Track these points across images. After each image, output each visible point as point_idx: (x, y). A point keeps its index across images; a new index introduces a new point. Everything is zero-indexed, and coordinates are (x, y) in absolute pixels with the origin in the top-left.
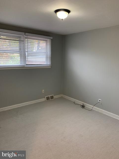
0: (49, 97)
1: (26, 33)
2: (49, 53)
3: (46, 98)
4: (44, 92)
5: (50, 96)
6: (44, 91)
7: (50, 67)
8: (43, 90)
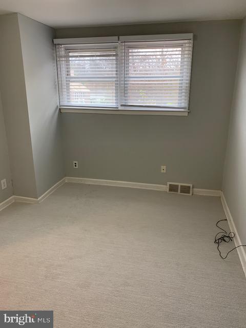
0: (178, 186)
1: (120, 37)
2: (185, 78)
3: (168, 186)
4: (165, 171)
5: (180, 184)
6: (165, 169)
7: (186, 114)
8: (164, 167)
